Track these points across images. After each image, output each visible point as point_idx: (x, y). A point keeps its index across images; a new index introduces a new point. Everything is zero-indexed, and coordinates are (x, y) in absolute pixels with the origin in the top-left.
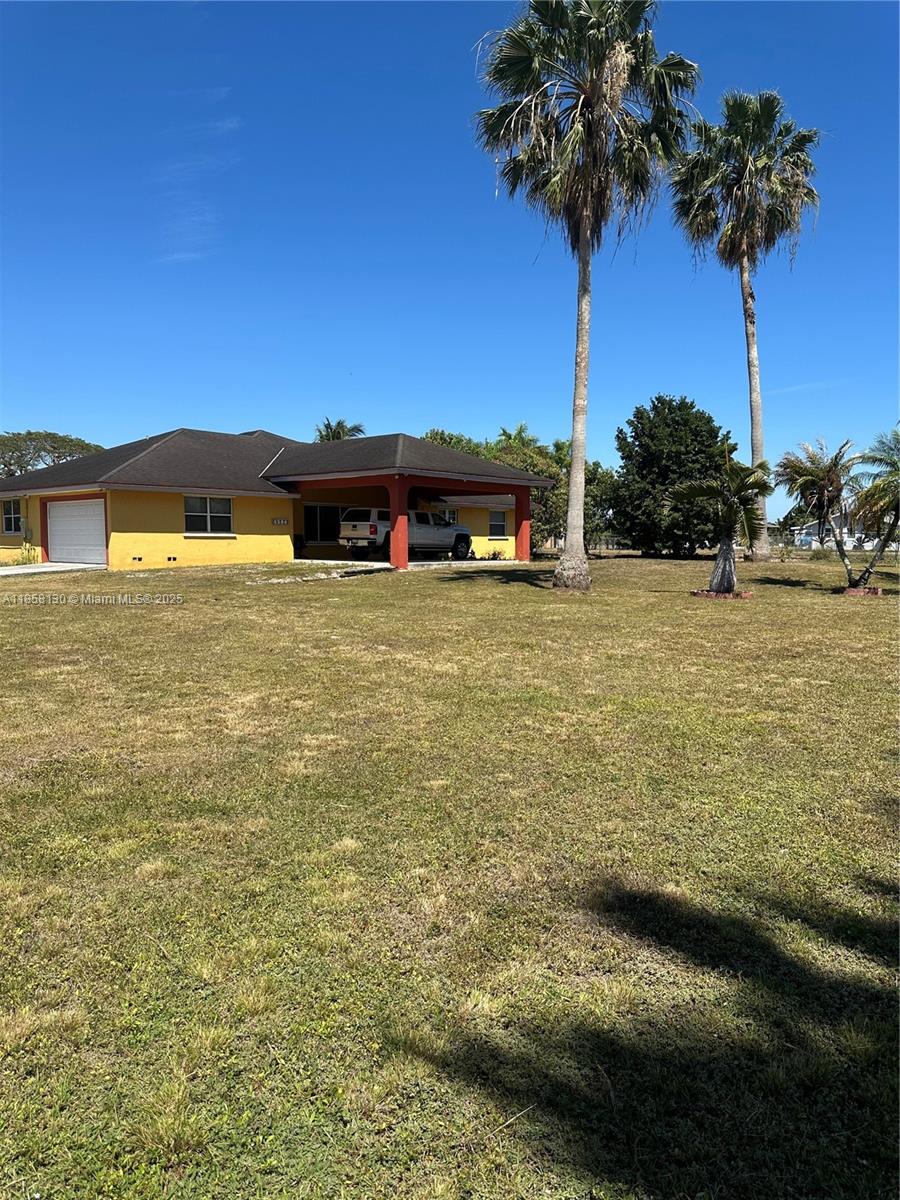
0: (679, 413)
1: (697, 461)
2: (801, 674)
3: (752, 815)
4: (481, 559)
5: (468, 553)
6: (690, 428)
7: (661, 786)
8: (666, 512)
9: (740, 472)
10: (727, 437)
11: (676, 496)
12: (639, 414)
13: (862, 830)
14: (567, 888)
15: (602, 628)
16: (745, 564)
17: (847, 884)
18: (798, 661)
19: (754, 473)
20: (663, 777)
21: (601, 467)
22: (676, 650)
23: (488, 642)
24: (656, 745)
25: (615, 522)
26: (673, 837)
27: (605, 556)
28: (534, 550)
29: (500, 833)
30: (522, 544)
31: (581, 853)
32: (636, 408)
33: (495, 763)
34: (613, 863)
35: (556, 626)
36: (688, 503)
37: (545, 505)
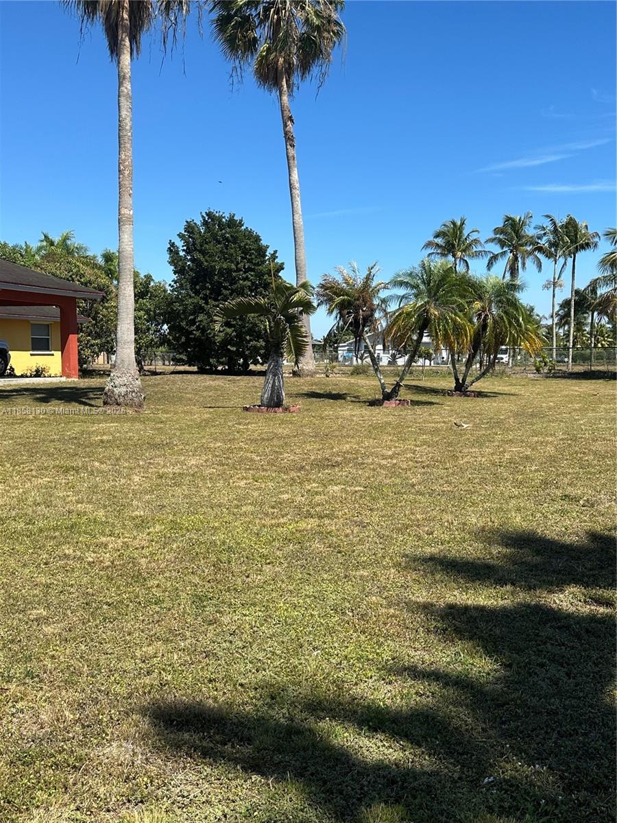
0: (228, 230)
1: (246, 279)
2: (338, 481)
3: (289, 621)
4: (22, 376)
5: (6, 369)
6: (240, 247)
7: (205, 603)
8: (217, 328)
9: (286, 291)
10: (274, 256)
11: (227, 312)
12: (190, 228)
13: (385, 624)
14: (100, 722)
15: (155, 446)
16: (293, 380)
17: (371, 677)
18: (337, 469)
19: (298, 291)
20: (206, 593)
21: (153, 280)
22: (227, 465)
23: (27, 467)
24: (202, 562)
25: (171, 338)
26: (213, 654)
27: (161, 372)
28: (85, 366)
29: (29, 674)
30: (70, 359)
31: (118, 683)
32: (187, 222)
33: (27, 599)
34: (151, 689)
35: (105, 447)
36: (240, 319)
37: (94, 318)
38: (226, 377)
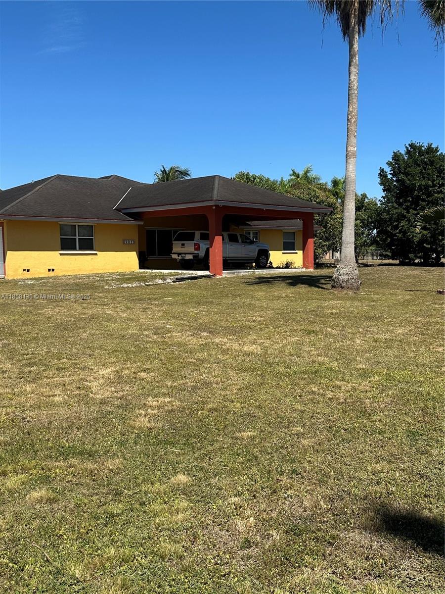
0: (426, 156)
4: (277, 268)
5: (267, 263)
6: (436, 168)
7: (417, 438)
8: (417, 231)
11: (426, 218)
12: (396, 157)
14: (345, 514)
15: (370, 319)
20: (418, 430)
21: (367, 197)
22: (427, 335)
23: (283, 329)
24: (412, 406)
25: (378, 239)
26: (426, 476)
27: (371, 265)
28: (317, 260)
29: (294, 472)
30: (308, 256)
31: (356, 488)
32: (394, 152)
33: (289, 419)
34: (381, 495)
35: (334, 318)
36: (434, 224)
37: (325, 227)
38: (422, 268)
